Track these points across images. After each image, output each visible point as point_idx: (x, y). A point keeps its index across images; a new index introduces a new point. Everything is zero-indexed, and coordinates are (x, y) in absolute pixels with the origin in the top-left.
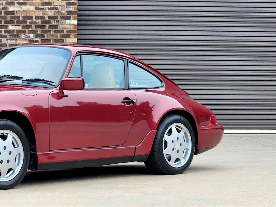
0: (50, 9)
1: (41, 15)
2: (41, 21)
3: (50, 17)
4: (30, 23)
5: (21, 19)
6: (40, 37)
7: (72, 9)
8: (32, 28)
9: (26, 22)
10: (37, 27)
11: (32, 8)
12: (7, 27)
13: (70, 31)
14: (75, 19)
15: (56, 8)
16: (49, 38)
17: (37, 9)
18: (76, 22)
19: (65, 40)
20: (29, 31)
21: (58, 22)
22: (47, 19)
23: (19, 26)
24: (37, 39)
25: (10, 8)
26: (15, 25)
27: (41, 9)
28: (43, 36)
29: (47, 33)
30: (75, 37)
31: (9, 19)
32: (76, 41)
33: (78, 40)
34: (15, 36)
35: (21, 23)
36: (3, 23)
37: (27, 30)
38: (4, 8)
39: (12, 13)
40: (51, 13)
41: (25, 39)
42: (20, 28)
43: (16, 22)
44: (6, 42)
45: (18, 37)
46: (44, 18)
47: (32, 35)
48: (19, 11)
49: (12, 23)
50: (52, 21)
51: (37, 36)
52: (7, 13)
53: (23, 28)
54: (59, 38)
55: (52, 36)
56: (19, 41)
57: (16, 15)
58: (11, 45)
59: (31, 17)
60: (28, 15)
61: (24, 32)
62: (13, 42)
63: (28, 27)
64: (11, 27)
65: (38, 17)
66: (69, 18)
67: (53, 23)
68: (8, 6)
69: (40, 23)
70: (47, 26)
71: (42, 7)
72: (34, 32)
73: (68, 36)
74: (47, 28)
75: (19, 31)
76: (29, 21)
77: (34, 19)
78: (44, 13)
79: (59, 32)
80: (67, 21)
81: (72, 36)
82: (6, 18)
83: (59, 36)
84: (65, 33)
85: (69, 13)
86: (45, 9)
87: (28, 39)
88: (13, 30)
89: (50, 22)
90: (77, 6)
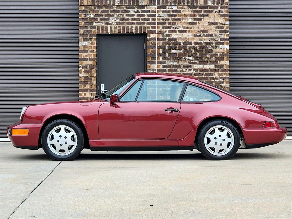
0: (206, 36)
1: (199, 41)
2: (199, 46)
3: (206, 43)
4: (190, 48)
5: (182, 44)
6: (198, 59)
7: (224, 36)
8: (191, 52)
9: (186, 47)
10: (195, 51)
11: (191, 35)
12: (170, 51)
13: (224, 55)
14: (227, 45)
15: (211, 35)
16: (206, 60)
17: (195, 36)
18: (228, 47)
19: (219, 62)
20: (189, 54)
21: (213, 47)
22: (204, 44)
23: (181, 50)
24: (196, 61)
25: (172, 36)
26: (177, 50)
27: (199, 36)
28: (201, 59)
29: (204, 56)
30: (227, 60)
31: (171, 44)
32: (228, 63)
33: (230, 62)
34: (177, 59)
35: (182, 48)
36: (167, 48)
37: (187, 54)
38: (168, 35)
39: (175, 39)
40: (207, 39)
41: (186, 61)
42: (181, 52)
43: (177, 47)
44: (170, 64)
45: (180, 59)
46: (201, 43)
47: (191, 58)
48: (180, 38)
49: (174, 48)
50: (208, 46)
51: (195, 59)
52: (170, 39)
53: (184, 52)
54: (214, 60)
55: (209, 58)
56: (180, 63)
57: (177, 41)
58: (174, 66)
59: (190, 43)
60: (188, 41)
61: (185, 55)
62: (176, 64)
63: (187, 51)
64: (174, 51)
65: (196, 43)
66: (222, 44)
67: (209, 47)
68: (171, 34)
69: (198, 48)
70: (204, 50)
71: (199, 34)
72: (193, 55)
73: (222, 59)
74: (204, 52)
75: (180, 55)
76: (189, 46)
77: (193, 45)
78: (201, 39)
79: (214, 55)
80: (221, 47)
81: (225, 59)
82: (169, 43)
83: (214, 58)
84: (219, 56)
85: (222, 39)
86: (202, 36)
87: (188, 61)
88: (176, 54)
89: (206, 47)
90: (228, 34)
